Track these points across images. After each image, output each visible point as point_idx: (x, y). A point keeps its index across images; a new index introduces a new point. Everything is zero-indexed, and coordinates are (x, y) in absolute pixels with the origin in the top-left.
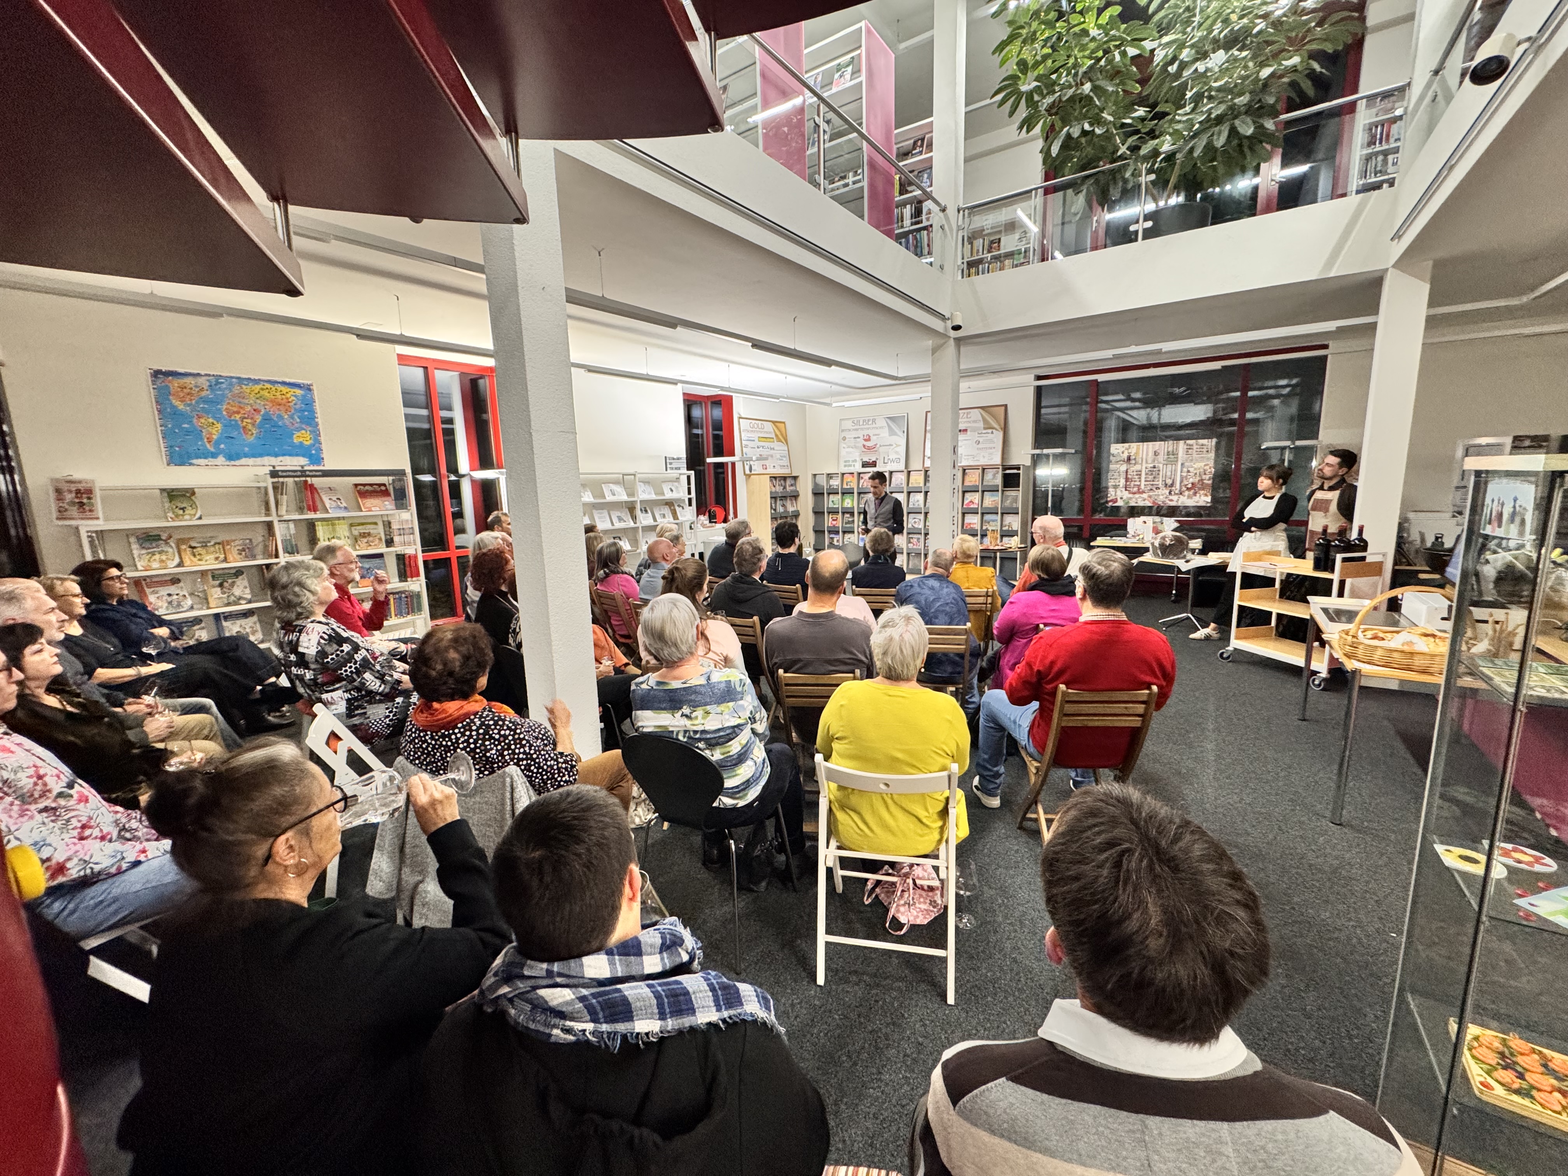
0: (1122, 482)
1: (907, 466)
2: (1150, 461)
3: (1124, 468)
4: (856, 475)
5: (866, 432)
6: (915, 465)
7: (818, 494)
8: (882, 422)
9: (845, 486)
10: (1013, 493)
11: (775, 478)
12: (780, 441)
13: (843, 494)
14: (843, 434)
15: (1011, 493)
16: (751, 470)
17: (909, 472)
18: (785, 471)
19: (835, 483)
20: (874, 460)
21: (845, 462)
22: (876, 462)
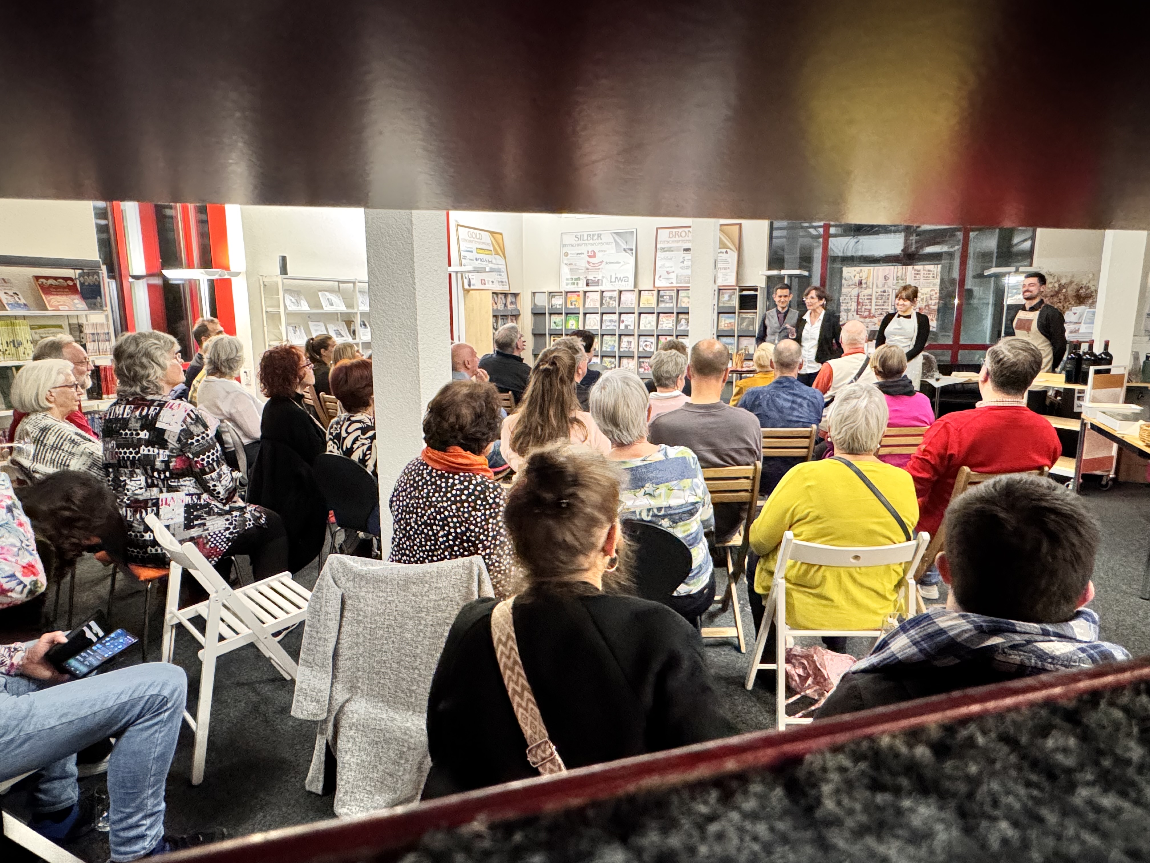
0: (854, 306)
1: (635, 286)
2: (880, 286)
3: (855, 291)
4: (581, 294)
5: (590, 248)
6: (645, 283)
7: (538, 314)
8: (607, 238)
9: (569, 306)
10: (750, 316)
11: (496, 294)
12: (498, 254)
13: (567, 314)
14: (565, 250)
15: (748, 315)
16: (469, 285)
17: (640, 291)
18: (505, 289)
19: (558, 302)
20: (599, 278)
21: (568, 279)
22: (601, 280)
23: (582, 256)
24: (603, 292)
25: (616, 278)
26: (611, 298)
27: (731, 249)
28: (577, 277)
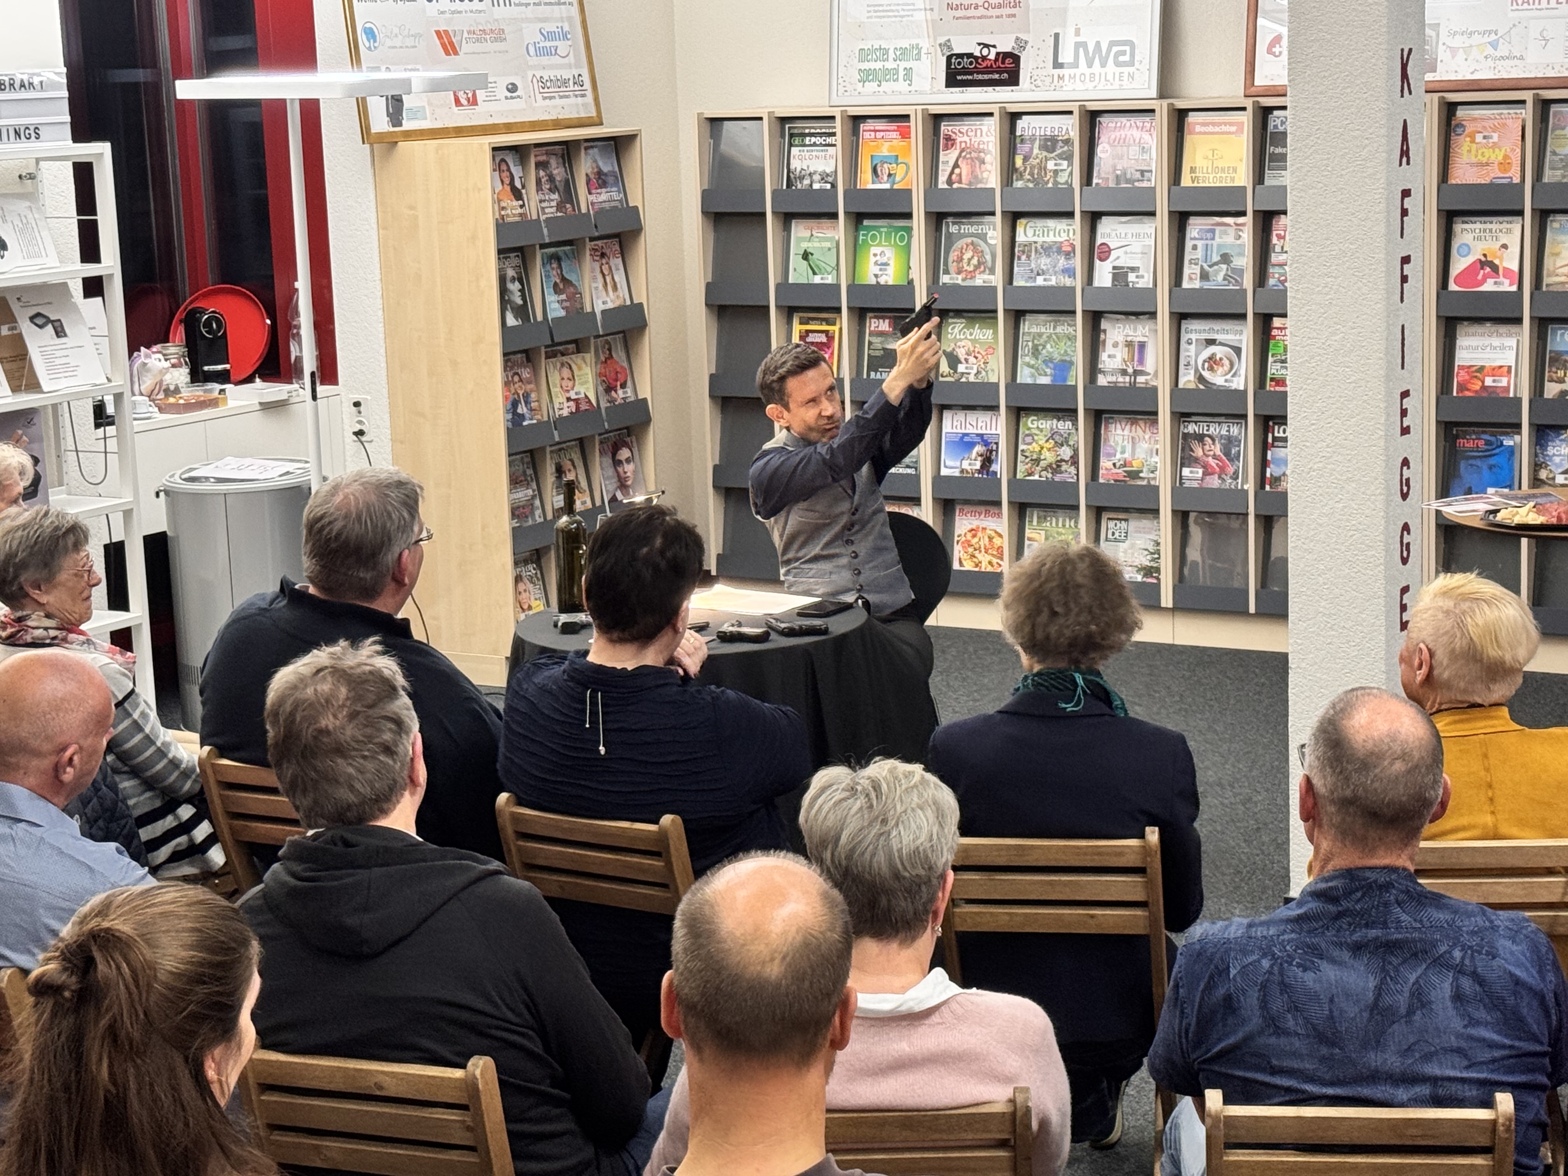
1: (1164, 91)
4: (917, 127)
7: (732, 215)
11: (520, 151)
13: (857, 218)
16: (395, 118)
17: (1180, 116)
19: (817, 161)
20: (1006, 47)
21: (864, 55)
22: (1016, 59)
24: (1014, 117)
26: (1050, 143)
28: (905, 44)
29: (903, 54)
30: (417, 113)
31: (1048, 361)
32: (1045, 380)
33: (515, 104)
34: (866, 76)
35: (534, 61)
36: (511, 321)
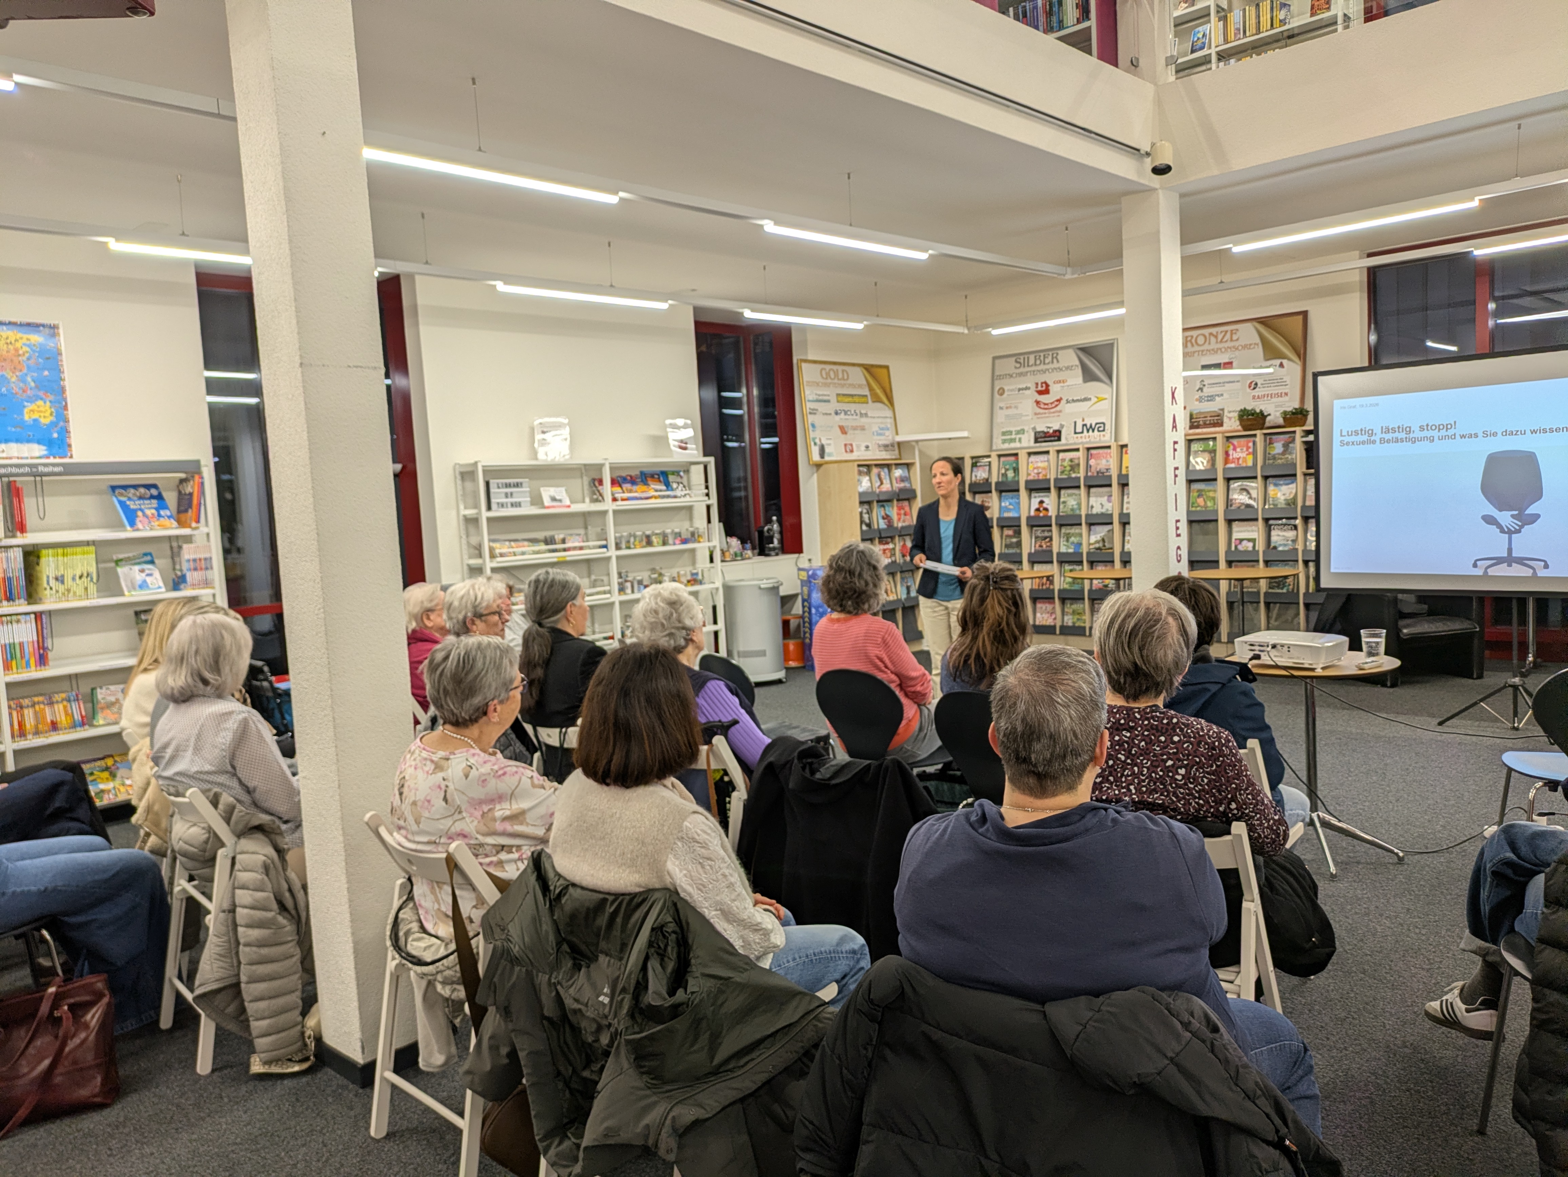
1: (1117, 436)
4: (1022, 457)
5: (1041, 378)
8: (1070, 358)
11: (870, 467)
12: (879, 401)
14: (999, 384)
16: (822, 455)
17: (1121, 447)
19: (985, 472)
20: (1056, 427)
21: (1004, 434)
22: (1060, 432)
23: (1027, 392)
24: (1060, 452)
25: (1084, 425)
27: (1289, 359)
28: (1019, 428)
29: (1018, 432)
30: (830, 455)
31: (1073, 543)
32: (1071, 551)
33: (868, 453)
34: (1004, 441)
35: (876, 437)
36: (864, 528)
